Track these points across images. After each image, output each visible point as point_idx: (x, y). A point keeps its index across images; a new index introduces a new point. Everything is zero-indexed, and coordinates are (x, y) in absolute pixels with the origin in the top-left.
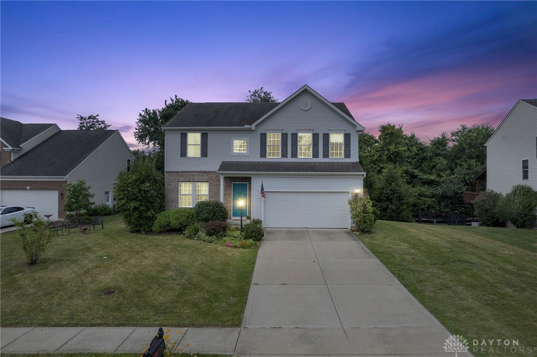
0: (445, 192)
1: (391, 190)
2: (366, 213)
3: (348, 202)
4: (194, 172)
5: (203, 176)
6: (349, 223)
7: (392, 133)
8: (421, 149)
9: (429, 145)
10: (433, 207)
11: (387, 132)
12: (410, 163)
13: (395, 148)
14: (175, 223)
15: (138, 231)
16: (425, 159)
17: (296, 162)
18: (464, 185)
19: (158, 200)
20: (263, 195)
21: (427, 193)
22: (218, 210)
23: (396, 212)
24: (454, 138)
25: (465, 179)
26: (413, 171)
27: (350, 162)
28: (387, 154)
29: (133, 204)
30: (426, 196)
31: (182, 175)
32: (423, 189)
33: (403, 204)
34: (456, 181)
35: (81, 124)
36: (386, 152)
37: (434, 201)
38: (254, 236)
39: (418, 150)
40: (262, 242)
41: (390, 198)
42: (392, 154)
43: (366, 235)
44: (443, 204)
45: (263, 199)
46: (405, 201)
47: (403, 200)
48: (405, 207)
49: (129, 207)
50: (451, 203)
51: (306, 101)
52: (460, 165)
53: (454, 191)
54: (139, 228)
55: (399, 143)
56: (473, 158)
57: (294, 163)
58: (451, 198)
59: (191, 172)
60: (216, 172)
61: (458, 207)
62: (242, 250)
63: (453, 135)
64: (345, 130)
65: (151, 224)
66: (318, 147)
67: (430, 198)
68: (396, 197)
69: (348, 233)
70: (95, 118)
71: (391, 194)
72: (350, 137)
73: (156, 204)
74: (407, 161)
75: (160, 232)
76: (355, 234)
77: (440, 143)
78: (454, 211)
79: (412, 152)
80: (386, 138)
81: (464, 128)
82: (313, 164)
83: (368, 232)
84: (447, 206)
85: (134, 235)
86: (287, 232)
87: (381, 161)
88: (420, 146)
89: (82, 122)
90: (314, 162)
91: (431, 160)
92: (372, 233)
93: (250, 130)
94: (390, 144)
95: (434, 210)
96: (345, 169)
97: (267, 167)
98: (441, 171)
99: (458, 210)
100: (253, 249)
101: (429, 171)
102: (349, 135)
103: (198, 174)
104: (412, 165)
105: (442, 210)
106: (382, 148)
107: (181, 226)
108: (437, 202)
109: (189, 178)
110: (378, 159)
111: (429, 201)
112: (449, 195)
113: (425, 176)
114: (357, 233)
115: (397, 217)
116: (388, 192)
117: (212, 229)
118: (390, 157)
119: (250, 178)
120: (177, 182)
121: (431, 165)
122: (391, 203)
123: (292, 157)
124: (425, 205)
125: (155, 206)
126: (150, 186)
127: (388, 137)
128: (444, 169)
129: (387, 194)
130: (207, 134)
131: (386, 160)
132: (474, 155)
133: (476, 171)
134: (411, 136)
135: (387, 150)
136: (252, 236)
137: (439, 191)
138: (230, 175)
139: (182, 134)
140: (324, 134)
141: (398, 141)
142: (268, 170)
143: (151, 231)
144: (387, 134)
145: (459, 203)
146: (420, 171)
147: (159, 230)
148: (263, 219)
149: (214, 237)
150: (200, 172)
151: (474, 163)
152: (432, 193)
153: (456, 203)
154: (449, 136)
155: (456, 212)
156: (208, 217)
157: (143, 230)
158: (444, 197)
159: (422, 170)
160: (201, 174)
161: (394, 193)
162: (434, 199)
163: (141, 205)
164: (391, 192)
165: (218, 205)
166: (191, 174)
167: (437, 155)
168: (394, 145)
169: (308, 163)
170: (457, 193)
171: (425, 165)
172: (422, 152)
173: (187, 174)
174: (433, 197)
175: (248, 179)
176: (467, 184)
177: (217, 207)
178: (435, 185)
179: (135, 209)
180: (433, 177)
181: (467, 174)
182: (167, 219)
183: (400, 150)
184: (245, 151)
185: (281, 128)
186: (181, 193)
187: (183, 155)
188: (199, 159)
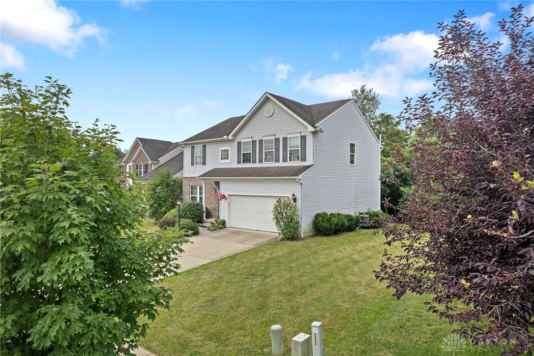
17: (262, 167)
27: (305, 166)
31: (192, 181)
45: (226, 201)
51: (269, 108)
66: (279, 151)
72: (305, 140)
76: (277, 240)
102: (305, 137)
109: (195, 182)
120: (190, 186)
123: (259, 163)
130: (206, 146)
140: (283, 139)
148: (227, 220)
173: (194, 179)
184: (228, 158)
185: (251, 136)
186: (192, 194)
187: (193, 164)
188: (201, 167)
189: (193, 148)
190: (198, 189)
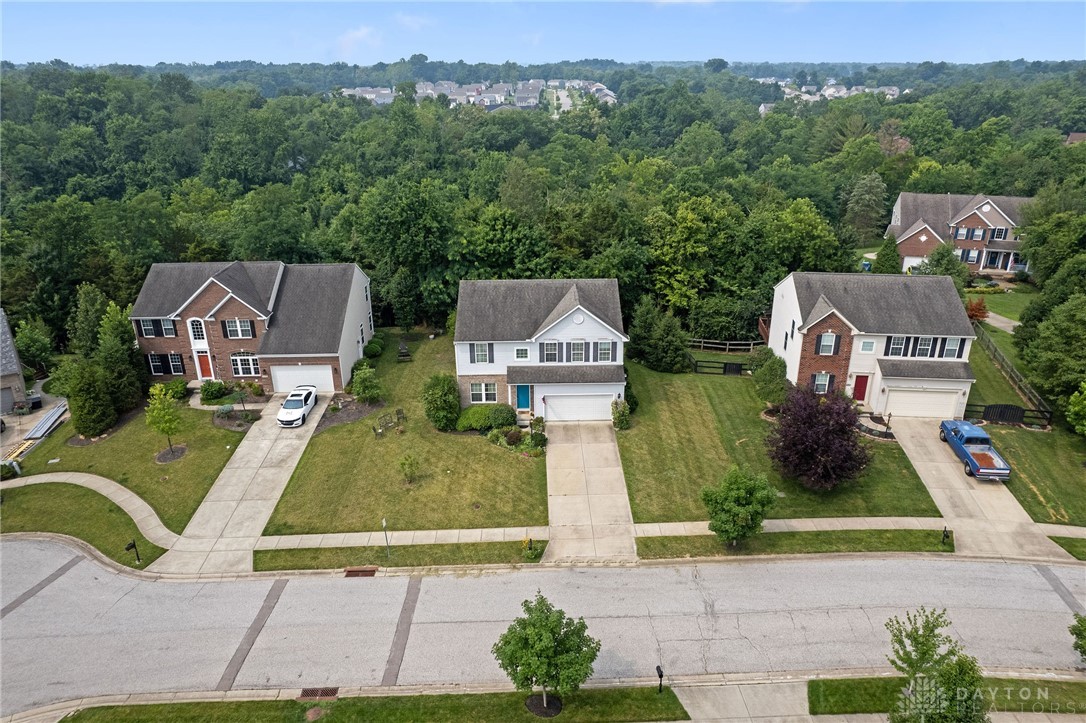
2: (623, 416)
4: (483, 376)
5: (490, 379)
13: (694, 247)
17: (570, 367)
22: (510, 416)
27: (615, 366)
31: (472, 379)
38: (540, 442)
39: (728, 238)
40: (546, 448)
43: (623, 432)
51: (579, 316)
54: (445, 428)
57: (568, 367)
60: (501, 375)
62: (535, 458)
64: (612, 340)
65: (456, 424)
66: (589, 353)
72: (616, 345)
75: (464, 431)
76: (615, 430)
82: (585, 370)
83: (624, 429)
90: (586, 366)
96: (610, 376)
97: (546, 375)
100: (542, 457)
102: (616, 343)
103: (487, 377)
109: (478, 380)
114: (617, 429)
117: (507, 438)
120: (469, 383)
123: (566, 362)
125: (456, 410)
130: (492, 344)
135: (684, 247)
136: (537, 442)
139: (470, 344)
140: (594, 343)
141: (698, 237)
142: (548, 380)
143: (456, 430)
147: (462, 430)
149: (514, 446)
156: (503, 423)
157: (449, 430)
160: (489, 377)
165: (509, 411)
166: (480, 377)
168: (692, 242)
169: (580, 366)
173: (477, 377)
177: (509, 414)
182: (467, 421)
183: (699, 252)
184: (526, 357)
185: (558, 339)
186: (472, 391)
187: (472, 361)
188: (486, 364)
189: (472, 345)
190: (483, 386)
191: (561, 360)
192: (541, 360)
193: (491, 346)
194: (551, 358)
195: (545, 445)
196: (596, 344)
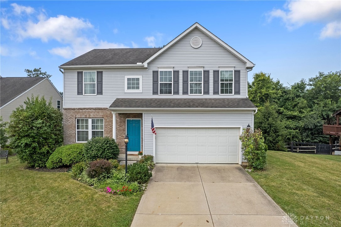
0: (306, 125)
1: (269, 124)
2: (258, 150)
3: (239, 138)
4: (90, 109)
5: (98, 112)
6: (239, 159)
7: (264, 80)
8: (285, 92)
9: (291, 89)
10: (296, 137)
11: (260, 78)
12: (276, 102)
13: (266, 91)
14: (66, 160)
15: (33, 167)
16: (288, 99)
17: (187, 99)
18: (322, 120)
19: (53, 136)
20: (154, 131)
21: (292, 126)
22: (108, 146)
23: (273, 143)
24: (311, 83)
25: (322, 115)
26: (279, 108)
27: (239, 99)
28: (260, 96)
29: (24, 141)
30: (291, 128)
31: (79, 112)
32: (288, 123)
33: (278, 135)
34: (315, 116)
35: (28, 75)
36: (259, 94)
37: (297, 132)
38: (140, 178)
39: (282, 93)
40: (148, 185)
41: (267, 131)
42: (263, 96)
43: (260, 173)
44: (305, 134)
45: (154, 135)
46: (280, 133)
47: (278, 132)
48: (280, 138)
49: (20, 144)
50: (312, 134)
51: (197, 39)
52: (317, 104)
53: (314, 124)
54: (32, 164)
55: (269, 87)
56: (328, 98)
57: (185, 99)
58: (311, 129)
59: (87, 109)
60: (107, 109)
61: (317, 137)
62: (122, 197)
63: (310, 80)
64: (235, 67)
65: (45, 160)
66: (208, 83)
67: (294, 129)
68: (273, 130)
69: (240, 169)
70: (38, 70)
71: (268, 127)
72: (239, 74)
73: (51, 140)
74: (274, 101)
75: (53, 168)
76: (248, 171)
77: (300, 87)
78: (313, 140)
79: (277, 94)
80: (259, 84)
81: (321, 75)
82: (204, 101)
83: (260, 169)
84: (308, 136)
85: (27, 170)
86: (178, 168)
87: (255, 101)
88: (284, 90)
89: (29, 74)
90: (205, 99)
91: (293, 100)
92: (265, 170)
93: (143, 68)
94: (261, 88)
95: (298, 139)
96: (236, 104)
97: (159, 103)
98: (302, 108)
99: (317, 139)
100: (136, 196)
101: (291, 108)
102: (239, 71)
103: (94, 111)
104: (278, 104)
105: (304, 139)
106: (256, 91)
107: (72, 163)
108: (300, 133)
109: (85, 114)
110: (253, 99)
111: (294, 132)
112: (310, 127)
113: (290, 113)
114: (250, 170)
115: (274, 147)
116: (266, 125)
117: (93, 170)
118: (262, 98)
119: (141, 114)
120: (75, 118)
121: (293, 104)
122: (268, 135)
123: (183, 94)
124: (290, 135)
125: (50, 142)
126: (43, 123)
127: (260, 82)
128: (304, 107)
129: (265, 127)
130: (102, 72)
131: (259, 100)
132: (329, 96)
133: (331, 108)
134: (277, 83)
135: (260, 92)
136: (137, 177)
137: (301, 124)
138: (122, 111)
139: (78, 73)
140: (214, 71)
141: (268, 85)
142: (159, 106)
143: (45, 166)
144: (259, 80)
145: (317, 134)
146: (284, 109)
147: (52, 166)
148: (154, 155)
149: (95, 179)
150: (95, 109)
151: (330, 102)
152: (295, 126)
153: (315, 134)
154: (307, 82)
155: (315, 140)
156: (97, 154)
157: (37, 166)
158: (305, 129)
159: (287, 108)
160: (97, 111)
161: (270, 127)
162: (297, 131)
163: (34, 142)
164: (268, 126)
165: (108, 142)
166: (88, 111)
167: (298, 96)
168: (265, 89)
169: (199, 99)
170: (316, 126)
171: (289, 104)
172: (285, 94)
173: (84, 111)
174: (296, 129)
175: (140, 115)
176: (324, 119)
177: (106, 144)
178: (297, 119)
179: (27, 145)
180: (296, 114)
181: (324, 111)
182: (59, 156)
183: (270, 93)
184: (138, 88)
185: (173, 66)
186: (78, 129)
187: (80, 92)
188: (95, 96)
189: (80, 74)
190: (90, 121)
191: (177, 92)
192: (155, 92)
193: (100, 74)
194: (166, 88)
195: (146, 182)
196: (216, 73)
